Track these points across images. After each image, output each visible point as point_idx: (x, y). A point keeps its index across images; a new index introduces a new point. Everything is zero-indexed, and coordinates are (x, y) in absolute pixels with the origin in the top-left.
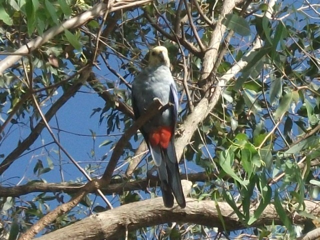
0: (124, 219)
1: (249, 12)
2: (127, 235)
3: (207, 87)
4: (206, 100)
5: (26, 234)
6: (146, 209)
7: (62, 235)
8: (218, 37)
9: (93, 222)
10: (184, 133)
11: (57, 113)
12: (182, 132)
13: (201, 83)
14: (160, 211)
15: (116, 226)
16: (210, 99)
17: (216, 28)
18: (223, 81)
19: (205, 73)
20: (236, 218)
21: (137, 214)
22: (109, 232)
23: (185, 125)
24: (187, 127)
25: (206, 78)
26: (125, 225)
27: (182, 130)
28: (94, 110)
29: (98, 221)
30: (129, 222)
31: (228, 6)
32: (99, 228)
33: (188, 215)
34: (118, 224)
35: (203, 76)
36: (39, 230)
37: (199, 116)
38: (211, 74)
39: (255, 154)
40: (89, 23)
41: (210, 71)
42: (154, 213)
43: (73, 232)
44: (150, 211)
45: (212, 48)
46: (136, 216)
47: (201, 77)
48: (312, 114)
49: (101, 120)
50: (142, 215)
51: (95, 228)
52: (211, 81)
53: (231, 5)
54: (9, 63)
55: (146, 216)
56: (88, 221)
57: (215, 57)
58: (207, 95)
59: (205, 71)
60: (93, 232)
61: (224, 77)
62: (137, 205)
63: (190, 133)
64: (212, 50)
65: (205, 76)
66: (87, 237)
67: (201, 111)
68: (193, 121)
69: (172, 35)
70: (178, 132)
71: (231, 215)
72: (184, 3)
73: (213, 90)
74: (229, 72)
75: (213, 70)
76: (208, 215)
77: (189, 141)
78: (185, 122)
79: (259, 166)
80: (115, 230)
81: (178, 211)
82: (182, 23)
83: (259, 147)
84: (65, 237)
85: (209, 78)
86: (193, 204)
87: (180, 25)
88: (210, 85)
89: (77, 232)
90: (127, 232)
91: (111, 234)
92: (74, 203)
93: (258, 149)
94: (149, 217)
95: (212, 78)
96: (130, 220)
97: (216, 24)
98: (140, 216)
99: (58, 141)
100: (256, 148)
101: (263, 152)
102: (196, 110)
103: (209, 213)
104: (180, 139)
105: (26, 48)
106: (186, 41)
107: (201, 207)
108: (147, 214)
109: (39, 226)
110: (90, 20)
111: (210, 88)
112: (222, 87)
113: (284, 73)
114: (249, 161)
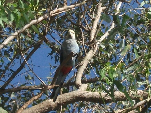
0: (60, 101)
1: (108, 13)
2: (61, 107)
3: (92, 45)
4: (92, 50)
5: (20, 109)
6: (69, 96)
7: (34, 109)
8: (96, 24)
9: (47, 103)
10: (83, 64)
11: (31, 57)
12: (82, 64)
13: (90, 43)
14: (75, 97)
15: (57, 104)
16: (93, 50)
17: (95, 20)
18: (98, 42)
19: (91, 39)
20: (106, 99)
21: (65, 98)
22: (54, 106)
23: (84, 61)
24: (85, 62)
25: (92, 41)
26: (61, 103)
27: (83, 63)
28: (49, 54)
29: (49, 102)
30: (62, 102)
31: (100, 11)
32: (50, 105)
33: (86, 98)
34: (57, 103)
35: (90, 40)
36: (25, 107)
37: (89, 57)
38: (94, 40)
39: (114, 71)
40: (43, 21)
41: (93, 38)
42: (72, 98)
43: (39, 107)
44: (70, 97)
45: (93, 29)
46: (65, 99)
47: (89, 41)
48: (137, 55)
49: (52, 58)
50: (68, 99)
51: (48, 105)
52: (93, 42)
53: (101, 11)
54: (10, 39)
55: (69, 99)
56: (45, 102)
57: (95, 33)
58: (92, 48)
59: (91, 38)
60: (47, 107)
61: (99, 40)
62: (65, 95)
63: (86, 64)
64: (94, 30)
65: (91, 41)
66: (45, 109)
67: (90, 55)
68: (87, 59)
69: (76, 24)
70: (81, 64)
71: (104, 97)
72: (81, 11)
73: (94, 46)
74: (101, 38)
75: (94, 38)
76: (95, 98)
77: (86, 67)
78: (84, 60)
79: (116, 76)
80: (57, 106)
81: (82, 97)
82: (81, 19)
83: (116, 68)
84: (36, 109)
85: (93, 41)
86: (88, 93)
87: (80, 20)
88: (93, 44)
89: (41, 107)
90: (61, 106)
91: (55, 107)
92: (39, 96)
93: (115, 69)
94: (71, 99)
95: (94, 41)
96: (63, 101)
97: (95, 19)
98: (66, 99)
99: (32, 70)
100: (114, 69)
101: (117, 70)
102: (88, 55)
103: (95, 97)
104: (82, 67)
105: (17, 33)
106: (83, 26)
107: (92, 95)
108: (69, 98)
109: (25, 106)
110: (43, 20)
111: (93, 45)
112: (98, 45)
113: (124, 37)
114: (112, 74)
